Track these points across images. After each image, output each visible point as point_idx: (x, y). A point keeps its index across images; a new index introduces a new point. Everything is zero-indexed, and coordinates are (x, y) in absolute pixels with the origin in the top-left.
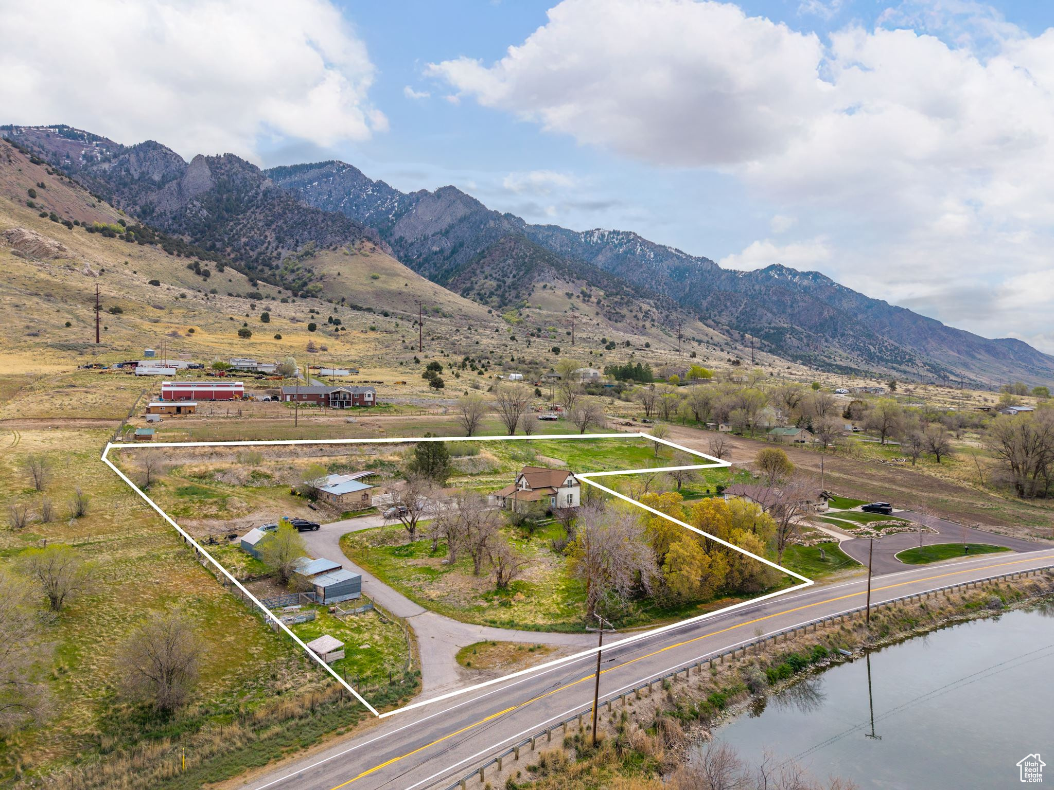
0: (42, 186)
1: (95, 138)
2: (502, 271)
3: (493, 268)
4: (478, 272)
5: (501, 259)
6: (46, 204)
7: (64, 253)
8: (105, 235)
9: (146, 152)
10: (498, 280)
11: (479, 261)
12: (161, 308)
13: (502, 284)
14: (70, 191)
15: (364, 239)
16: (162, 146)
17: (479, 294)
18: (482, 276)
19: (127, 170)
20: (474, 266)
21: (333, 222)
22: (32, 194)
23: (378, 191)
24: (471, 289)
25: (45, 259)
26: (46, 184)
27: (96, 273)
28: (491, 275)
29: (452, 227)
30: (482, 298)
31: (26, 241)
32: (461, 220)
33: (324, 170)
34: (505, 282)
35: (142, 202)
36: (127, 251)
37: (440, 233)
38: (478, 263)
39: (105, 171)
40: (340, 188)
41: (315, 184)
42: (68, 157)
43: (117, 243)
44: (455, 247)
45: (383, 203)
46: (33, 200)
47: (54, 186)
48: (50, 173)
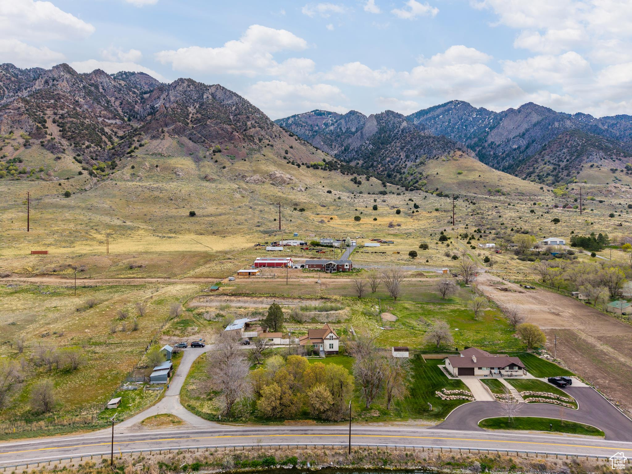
0: (291, 147)
1: (329, 113)
2: (559, 158)
3: (551, 157)
4: (539, 160)
5: (558, 150)
6: (292, 157)
7: (291, 181)
8: (314, 169)
9: (349, 117)
10: (555, 164)
11: (541, 153)
12: (324, 206)
13: (557, 167)
14: (304, 148)
15: (456, 150)
16: (357, 112)
17: (538, 176)
18: (542, 163)
19: (341, 128)
20: (537, 156)
21: (438, 142)
22: (287, 152)
23: (480, 115)
24: (533, 172)
25: (283, 185)
26: (294, 146)
27: (303, 189)
28: (549, 162)
29: (527, 130)
30: (541, 179)
31: (277, 177)
32: (535, 125)
33: (446, 108)
34: (559, 166)
35: (345, 145)
36: (323, 175)
37: (519, 136)
38: (540, 154)
39: (331, 131)
40: (456, 117)
41: (441, 116)
42: (317, 126)
43: (319, 172)
44: (528, 144)
45: (483, 121)
46: (286, 155)
47: (297, 146)
48: (296, 140)
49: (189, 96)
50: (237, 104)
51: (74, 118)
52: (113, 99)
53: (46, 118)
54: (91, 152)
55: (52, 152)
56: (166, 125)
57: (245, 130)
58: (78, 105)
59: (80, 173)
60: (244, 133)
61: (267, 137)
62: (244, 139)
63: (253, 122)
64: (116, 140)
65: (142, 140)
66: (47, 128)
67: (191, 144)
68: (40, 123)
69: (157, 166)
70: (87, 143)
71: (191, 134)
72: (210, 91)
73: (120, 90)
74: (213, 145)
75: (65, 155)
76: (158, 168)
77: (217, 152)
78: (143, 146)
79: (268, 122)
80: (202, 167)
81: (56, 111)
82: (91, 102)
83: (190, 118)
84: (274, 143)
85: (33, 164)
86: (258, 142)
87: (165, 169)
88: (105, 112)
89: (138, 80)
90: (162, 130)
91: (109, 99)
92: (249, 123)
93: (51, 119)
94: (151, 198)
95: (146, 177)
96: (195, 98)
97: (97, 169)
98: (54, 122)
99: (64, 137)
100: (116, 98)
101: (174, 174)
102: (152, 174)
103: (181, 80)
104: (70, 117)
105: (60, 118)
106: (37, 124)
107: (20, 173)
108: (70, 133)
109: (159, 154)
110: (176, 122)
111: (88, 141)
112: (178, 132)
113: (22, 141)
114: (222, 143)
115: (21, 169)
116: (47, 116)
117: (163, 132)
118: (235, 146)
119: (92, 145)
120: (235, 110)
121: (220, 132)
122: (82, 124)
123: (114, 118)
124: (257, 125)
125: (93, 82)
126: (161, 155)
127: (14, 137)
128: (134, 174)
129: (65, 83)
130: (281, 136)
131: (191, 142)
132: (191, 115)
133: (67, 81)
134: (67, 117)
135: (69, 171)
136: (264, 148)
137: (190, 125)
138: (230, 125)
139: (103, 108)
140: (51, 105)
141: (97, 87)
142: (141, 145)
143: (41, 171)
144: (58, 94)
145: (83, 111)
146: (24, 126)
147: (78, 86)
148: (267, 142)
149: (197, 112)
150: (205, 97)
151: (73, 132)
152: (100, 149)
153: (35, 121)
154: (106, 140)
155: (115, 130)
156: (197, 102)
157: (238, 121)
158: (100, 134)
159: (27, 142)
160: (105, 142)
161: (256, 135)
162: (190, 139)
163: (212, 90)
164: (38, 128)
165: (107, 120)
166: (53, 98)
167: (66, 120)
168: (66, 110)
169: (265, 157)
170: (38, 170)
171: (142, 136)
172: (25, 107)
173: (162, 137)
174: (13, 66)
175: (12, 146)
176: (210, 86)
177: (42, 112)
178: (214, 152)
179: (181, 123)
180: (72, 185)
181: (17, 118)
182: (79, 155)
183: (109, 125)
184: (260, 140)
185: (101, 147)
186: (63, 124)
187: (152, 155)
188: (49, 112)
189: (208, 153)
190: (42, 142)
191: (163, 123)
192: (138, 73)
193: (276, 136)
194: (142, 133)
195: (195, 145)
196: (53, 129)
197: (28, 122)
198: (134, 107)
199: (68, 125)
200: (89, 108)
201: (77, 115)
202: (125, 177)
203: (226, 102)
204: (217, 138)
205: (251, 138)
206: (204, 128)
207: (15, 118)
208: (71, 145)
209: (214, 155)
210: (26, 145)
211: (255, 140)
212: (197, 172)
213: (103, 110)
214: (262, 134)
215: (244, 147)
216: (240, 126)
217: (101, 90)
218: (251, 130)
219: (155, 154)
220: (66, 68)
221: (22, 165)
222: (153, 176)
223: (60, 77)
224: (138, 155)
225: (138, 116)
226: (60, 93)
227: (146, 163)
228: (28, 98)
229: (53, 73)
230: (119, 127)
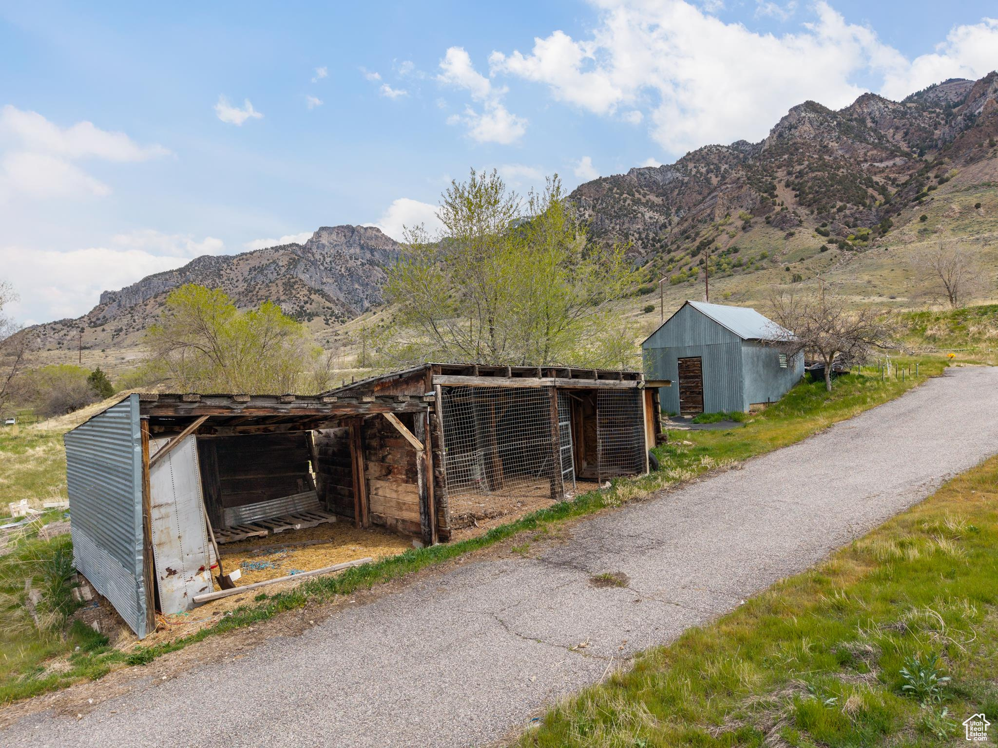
51: (819, 171)
52: (892, 131)
53: (775, 182)
54: (845, 216)
55: (782, 229)
58: (828, 151)
59: (824, 249)
64: (892, 190)
65: (946, 172)
66: (777, 196)
68: (766, 192)
69: (978, 206)
70: (839, 204)
73: (905, 113)
75: (800, 229)
76: (982, 210)
78: (947, 180)
81: (791, 169)
82: (850, 141)
85: (752, 251)
88: (875, 152)
89: (940, 95)
90: (991, 141)
91: (883, 133)
93: (783, 183)
95: (953, 230)
97: (855, 239)
98: (787, 185)
99: (801, 204)
102: (967, 221)
104: (813, 171)
105: (797, 177)
106: (761, 194)
107: (734, 266)
108: (811, 196)
109: (984, 184)
111: (841, 201)
113: (740, 223)
115: (734, 262)
116: (777, 180)
117: (992, 145)
119: (848, 205)
122: (833, 177)
123: (892, 155)
125: (855, 116)
126: (988, 185)
127: (730, 221)
128: (925, 230)
129: (807, 127)
133: (811, 122)
134: (807, 173)
135: (808, 249)
139: (870, 146)
140: (784, 163)
141: (862, 121)
142: (941, 182)
143: (763, 257)
144: (795, 143)
145: (836, 158)
146: (745, 204)
147: (829, 125)
151: (817, 192)
152: (861, 208)
153: (760, 191)
154: (875, 194)
155: (892, 176)
158: (864, 187)
159: (746, 222)
160: (872, 197)
164: (763, 199)
165: (876, 164)
166: (787, 151)
167: (806, 178)
168: (806, 163)
170: (759, 257)
171: (944, 166)
172: (746, 175)
173: (990, 155)
174: (744, 143)
175: (727, 234)
177: (770, 176)
180: (808, 269)
181: (735, 194)
182: (824, 225)
183: (883, 171)
185: (864, 205)
186: (801, 184)
187: (967, 190)
188: (781, 174)
190: (767, 218)
192: (942, 84)
194: (946, 159)
196: (785, 196)
197: (750, 195)
198: (933, 134)
199: (810, 184)
200: (847, 152)
201: (825, 166)
202: (906, 238)
207: (734, 195)
208: (812, 212)
210: (746, 227)
213: (871, 150)
217: (870, 124)
219: (975, 187)
220: (811, 106)
221: (738, 255)
222: (969, 225)
223: (800, 121)
224: (936, 198)
225: (939, 142)
226: (799, 140)
227: (953, 206)
228: (751, 162)
229: (791, 119)
230: (901, 170)
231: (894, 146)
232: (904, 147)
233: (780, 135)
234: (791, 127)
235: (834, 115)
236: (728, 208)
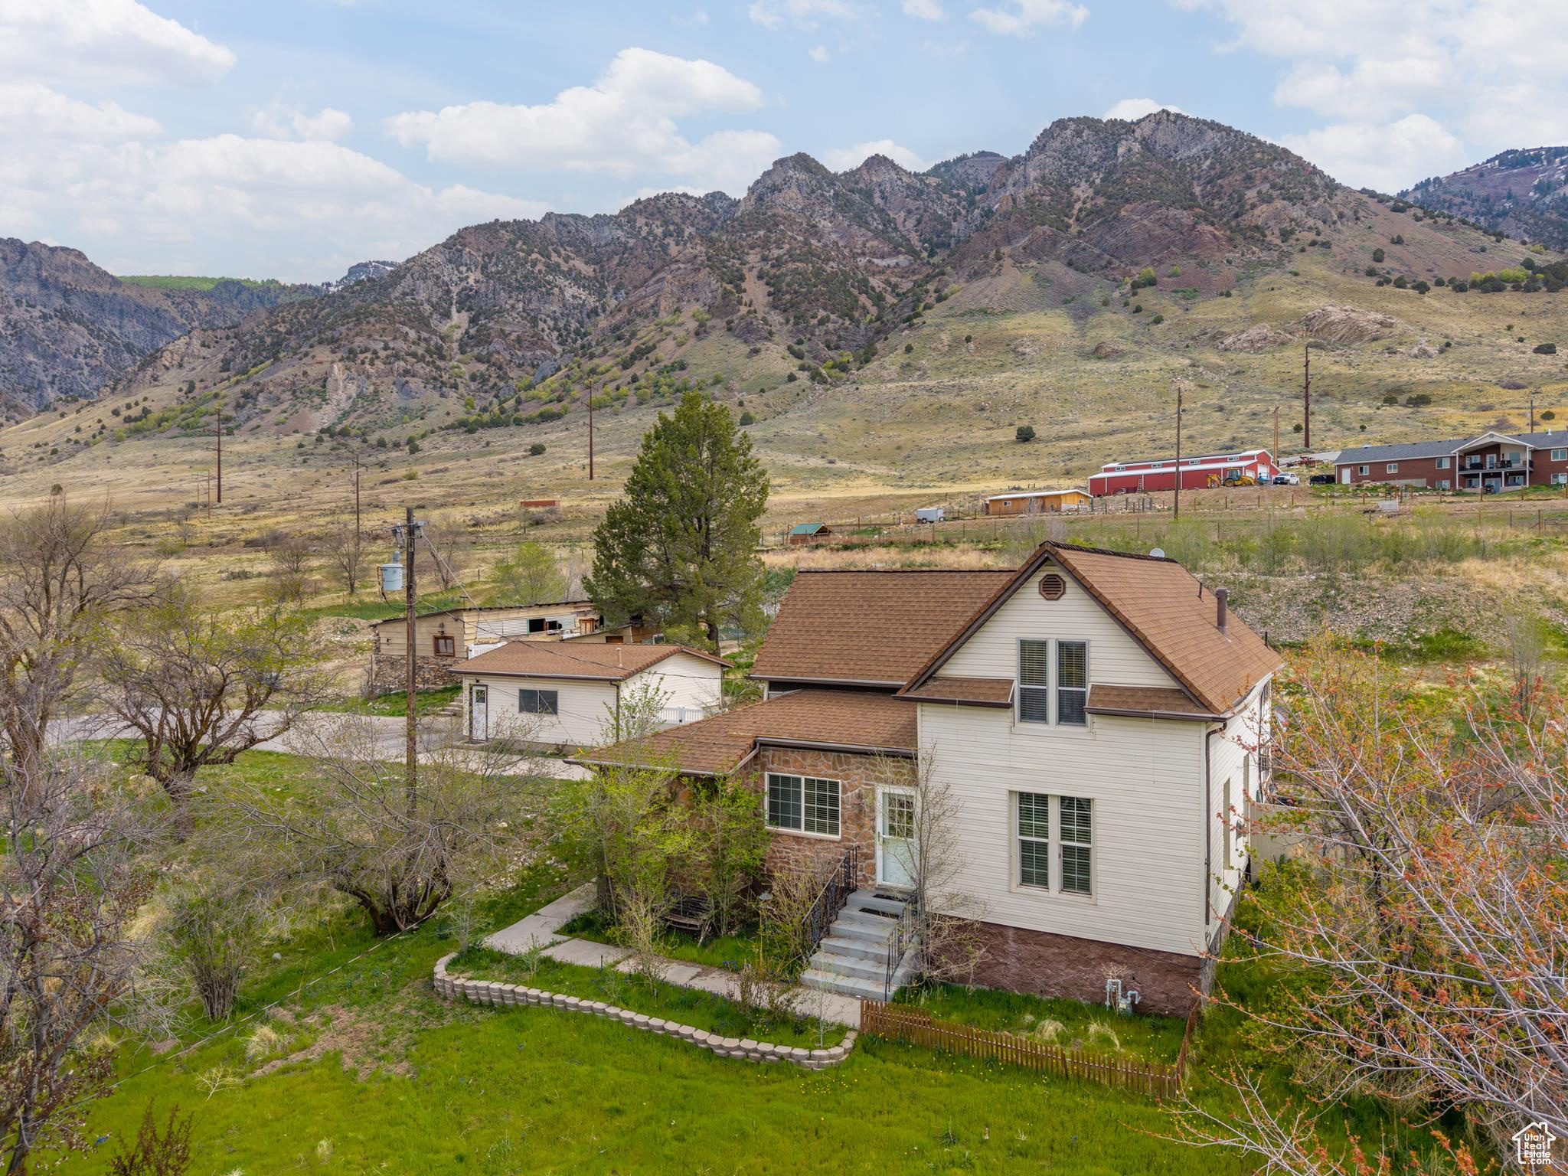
0: (1398, 241)
6: (1397, 266)
7: (1387, 331)
8: (1485, 291)
12: (1518, 387)
14: (1448, 238)
22: (1378, 257)
25: (1356, 345)
26: (1406, 236)
27: (1433, 350)
31: (1332, 323)
36: (1521, 307)
42: (1509, 197)
43: (1509, 300)
46: (1378, 265)
47: (1419, 236)
48: (1418, 219)
49: (1076, 158)
50: (1216, 150)
51: (801, 261)
52: (903, 214)
53: (745, 270)
54: (827, 333)
55: (746, 342)
56: (1009, 240)
57: (1236, 216)
58: (816, 233)
59: (792, 378)
60: (1233, 223)
61: (1311, 222)
62: (1230, 240)
63: (1265, 187)
64: (891, 300)
65: (946, 286)
66: (744, 291)
67: (1070, 276)
68: (730, 283)
69: (968, 339)
70: (822, 313)
71: (1073, 251)
72: (1138, 134)
73: (921, 192)
74: (1134, 270)
75: (769, 344)
76: (972, 345)
77: (1144, 285)
78: (945, 298)
79: (1317, 181)
80: (1094, 327)
81: (767, 253)
82: (846, 223)
83: (1075, 212)
84: (1336, 236)
85: (704, 370)
86: (1278, 242)
87: (989, 343)
88: (875, 243)
89: (970, 171)
90: (998, 252)
91: (892, 215)
92: (1251, 195)
93: (755, 272)
94: (931, 409)
95: (937, 368)
96: (1095, 159)
97: (833, 367)
98: (760, 277)
99: (775, 308)
100: (909, 212)
101: (1013, 351)
102: (954, 359)
103: (1061, 124)
104: (793, 261)
105: (773, 266)
106: (724, 285)
107: (676, 391)
108: (788, 297)
109: (981, 310)
110: (1033, 227)
111: (825, 309)
112: (1038, 251)
113: (692, 325)
114: (1160, 262)
115: (678, 384)
116: (747, 266)
117: (998, 258)
118: (1202, 265)
119: (833, 317)
120: (1212, 167)
121: (1158, 232)
122: (817, 273)
123: (897, 250)
124: (1275, 193)
125: (862, 185)
126: (984, 312)
127: (680, 320)
128: (908, 365)
129: (792, 193)
130: (1361, 214)
131: (1072, 272)
132: (1078, 206)
133: (799, 187)
134: (786, 262)
135: (773, 375)
136: (1297, 256)
137: (1074, 230)
138: (1191, 208)
139: (870, 234)
140: (759, 242)
141: (868, 195)
142: (939, 300)
143: (717, 381)
144: (774, 215)
145: (826, 245)
146: (702, 296)
147: (822, 195)
148: (1311, 236)
149: (1096, 193)
150: (1121, 150)
151: (796, 292)
152: (847, 322)
153: (723, 279)
154: (868, 304)
155: (893, 280)
156: (1098, 170)
157: (1218, 195)
158: (856, 292)
159: (701, 325)
160: (864, 308)
161: (1272, 223)
162: (1070, 264)
163: (1147, 129)
164: (726, 294)
165: (876, 261)
166: (763, 225)
167: (784, 270)
168: (787, 247)
169: (1299, 279)
170: (710, 381)
171: (946, 277)
172: (706, 253)
173: (995, 271)
175: (674, 339)
176: (1139, 121)
177: (739, 259)
178: (1136, 286)
179: (1046, 227)
180: (767, 405)
181: (689, 280)
182: (800, 342)
183: (882, 272)
184: (1285, 235)
185: (852, 319)
186: (777, 277)
187: (962, 315)
188: (753, 258)
189: (1116, 294)
190: (729, 323)
191: (999, 236)
192: (974, 156)
193: (1341, 216)
194: (949, 269)
195: (1083, 277)
196: (756, 292)
197: (709, 284)
198: (950, 227)
199: (788, 279)
200: (841, 238)
201: (809, 255)
202: (885, 373)
203: (1183, 153)
204: (1146, 250)
205: (1256, 235)
206: (1111, 228)
207: (687, 280)
208: (788, 321)
209: (1135, 294)
210: (700, 333)
211: (1269, 238)
212: (1077, 342)
213: (872, 239)
214: (1294, 215)
215: (1229, 262)
216: (1222, 207)
217: (878, 200)
218: (1257, 212)
219: (971, 313)
220: (803, 162)
221: (684, 374)
222: (955, 365)
223: (786, 181)
224: (928, 321)
225: (953, 241)
226: (780, 211)
227: (943, 336)
228: (714, 234)
229: (775, 177)
230: (905, 273)
231: (903, 236)
232: (914, 238)
233: (760, 199)
234: (775, 189)
235: (832, 179)
236: (679, 300)
